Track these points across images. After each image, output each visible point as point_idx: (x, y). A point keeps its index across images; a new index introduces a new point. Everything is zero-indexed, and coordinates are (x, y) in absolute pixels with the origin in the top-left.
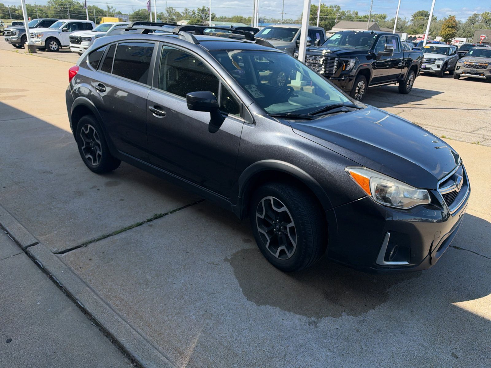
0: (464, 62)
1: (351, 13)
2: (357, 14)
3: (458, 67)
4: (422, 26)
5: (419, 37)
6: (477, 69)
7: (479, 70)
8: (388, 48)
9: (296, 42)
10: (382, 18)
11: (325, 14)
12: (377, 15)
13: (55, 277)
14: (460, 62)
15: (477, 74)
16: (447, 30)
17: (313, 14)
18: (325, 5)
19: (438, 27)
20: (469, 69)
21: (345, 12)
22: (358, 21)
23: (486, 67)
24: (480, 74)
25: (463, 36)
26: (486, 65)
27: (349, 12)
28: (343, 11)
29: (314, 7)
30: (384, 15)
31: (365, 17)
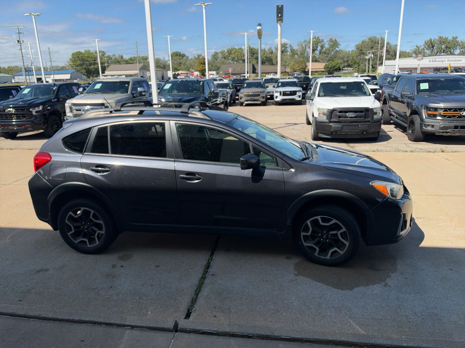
0: (244, 93)
1: (117, 56)
2: (122, 57)
3: (240, 97)
4: (180, 64)
5: (181, 73)
6: (254, 97)
7: (256, 98)
8: (215, 92)
9: (132, 93)
10: (144, 59)
11: (93, 59)
12: (139, 57)
13: (238, 333)
14: (241, 94)
15: (255, 100)
16: (201, 66)
17: (81, 60)
18: (90, 51)
19: (193, 64)
20: (249, 98)
21: (111, 56)
22: (126, 64)
23: (259, 95)
24: (257, 100)
25: (212, 70)
26: (259, 93)
27: (115, 56)
28: (109, 56)
29: (80, 53)
30: (145, 56)
31: (131, 59)
